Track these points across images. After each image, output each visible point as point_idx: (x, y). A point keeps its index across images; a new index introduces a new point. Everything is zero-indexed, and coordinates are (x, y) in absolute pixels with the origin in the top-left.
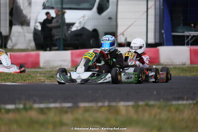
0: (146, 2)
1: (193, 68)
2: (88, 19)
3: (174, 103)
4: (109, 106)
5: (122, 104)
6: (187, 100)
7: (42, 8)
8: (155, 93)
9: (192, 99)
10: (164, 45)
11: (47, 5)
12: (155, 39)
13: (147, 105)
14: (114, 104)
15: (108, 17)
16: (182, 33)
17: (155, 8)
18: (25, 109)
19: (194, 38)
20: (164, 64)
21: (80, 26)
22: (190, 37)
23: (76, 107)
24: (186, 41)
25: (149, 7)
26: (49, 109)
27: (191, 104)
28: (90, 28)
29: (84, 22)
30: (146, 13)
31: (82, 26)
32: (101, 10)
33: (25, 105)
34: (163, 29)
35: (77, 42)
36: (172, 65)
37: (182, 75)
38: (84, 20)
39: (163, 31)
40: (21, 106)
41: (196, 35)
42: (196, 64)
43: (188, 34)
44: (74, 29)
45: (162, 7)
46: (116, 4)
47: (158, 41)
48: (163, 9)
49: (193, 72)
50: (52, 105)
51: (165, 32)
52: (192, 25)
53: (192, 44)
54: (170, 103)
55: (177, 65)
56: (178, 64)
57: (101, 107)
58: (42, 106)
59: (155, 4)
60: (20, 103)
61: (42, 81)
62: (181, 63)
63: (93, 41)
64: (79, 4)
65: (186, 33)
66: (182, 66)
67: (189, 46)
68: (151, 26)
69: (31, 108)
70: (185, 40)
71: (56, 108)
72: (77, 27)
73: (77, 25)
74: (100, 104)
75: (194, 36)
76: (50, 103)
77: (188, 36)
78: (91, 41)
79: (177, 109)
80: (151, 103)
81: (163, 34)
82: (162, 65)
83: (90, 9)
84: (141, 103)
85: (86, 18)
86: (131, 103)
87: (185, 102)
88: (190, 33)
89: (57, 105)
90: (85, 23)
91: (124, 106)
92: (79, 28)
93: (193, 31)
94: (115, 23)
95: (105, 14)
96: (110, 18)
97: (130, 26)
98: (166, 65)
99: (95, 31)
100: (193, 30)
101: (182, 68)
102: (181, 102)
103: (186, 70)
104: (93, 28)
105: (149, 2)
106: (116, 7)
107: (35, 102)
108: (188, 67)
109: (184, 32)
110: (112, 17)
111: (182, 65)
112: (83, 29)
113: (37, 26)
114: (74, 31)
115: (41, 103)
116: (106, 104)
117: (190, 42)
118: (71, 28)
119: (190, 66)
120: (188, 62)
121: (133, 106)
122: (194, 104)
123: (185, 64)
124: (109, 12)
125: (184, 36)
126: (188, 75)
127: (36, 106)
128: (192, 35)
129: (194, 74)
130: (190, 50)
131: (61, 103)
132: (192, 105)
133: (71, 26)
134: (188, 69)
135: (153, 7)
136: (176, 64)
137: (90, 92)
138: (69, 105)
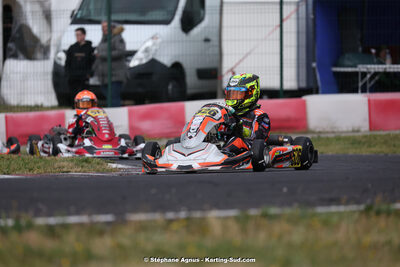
0: (278, 7)
1: (375, 137)
2: (163, 42)
3: (321, 210)
4: (188, 219)
5: (214, 215)
6: (347, 203)
7: (70, 21)
8: (285, 190)
9: (358, 202)
10: (317, 92)
11: (79, 16)
12: (298, 80)
13: (265, 216)
14: (197, 214)
15: (203, 38)
16: (351, 67)
17: (298, 19)
18: (18, 228)
19: (377, 78)
20: (318, 130)
21: (146, 57)
22: (368, 76)
23: (121, 221)
24: (360, 84)
25: (284, 16)
26: (65, 227)
27: (354, 212)
28: (166, 60)
29: (154, 48)
30: (278, 30)
31: (150, 57)
32: (188, 23)
33: (17, 219)
34: (314, 61)
35: (140, 90)
36: (333, 132)
37: (351, 152)
38: (154, 44)
39: (314, 65)
40: (10, 222)
41: (381, 70)
42: (379, 130)
43: (365, 70)
44: (134, 63)
45: (312, 16)
46: (218, 12)
47: (303, 85)
48: (314, 20)
49: (374, 146)
50: (73, 219)
51: (318, 65)
52: (373, 51)
53: (374, 90)
54: (310, 211)
55: (342, 132)
56: (345, 129)
57: (170, 221)
58: (52, 221)
59: (297, 10)
60: (8, 217)
61: (65, 170)
62: (350, 129)
63: (173, 87)
64: (143, 12)
65: (361, 68)
66: (352, 134)
67: (368, 94)
68: (291, 54)
69: (30, 226)
70: (358, 82)
71: (81, 225)
72: (141, 59)
73: (139, 55)
74: (170, 215)
75: (376, 74)
76: (70, 214)
77: (364, 74)
78: (170, 87)
79: (326, 223)
80: (273, 210)
81: (314, 69)
82: (313, 132)
83: (167, 22)
84: (253, 212)
85: (159, 40)
86: (232, 213)
87: (342, 208)
88: (369, 66)
89: (84, 219)
90: (156, 50)
91: (219, 218)
92: (144, 61)
93: (374, 64)
94: (216, 50)
95: (196, 31)
96: (207, 40)
97: (247, 55)
98: (320, 132)
99: (177, 66)
100: (375, 60)
101: (353, 139)
102: (334, 209)
103: (359, 142)
104: (173, 61)
105: (285, 7)
106: (218, 16)
107: (38, 213)
108: (365, 137)
109: (356, 67)
110: (210, 37)
111: (353, 131)
112: (153, 63)
113: (60, 59)
114: (135, 68)
115: (50, 214)
116: (183, 214)
117: (369, 86)
118: (129, 61)
119: (369, 133)
120: (365, 127)
121: (237, 219)
122: (361, 212)
123: (358, 131)
124: (205, 28)
125: (356, 73)
126: (365, 151)
127: (40, 221)
128: (373, 71)
129: (376, 149)
130: (369, 101)
131: (90, 215)
132: (356, 215)
133: (129, 58)
134: (364, 140)
135: (294, 16)
136: (340, 130)
137: (153, 191)
138: (109, 218)
